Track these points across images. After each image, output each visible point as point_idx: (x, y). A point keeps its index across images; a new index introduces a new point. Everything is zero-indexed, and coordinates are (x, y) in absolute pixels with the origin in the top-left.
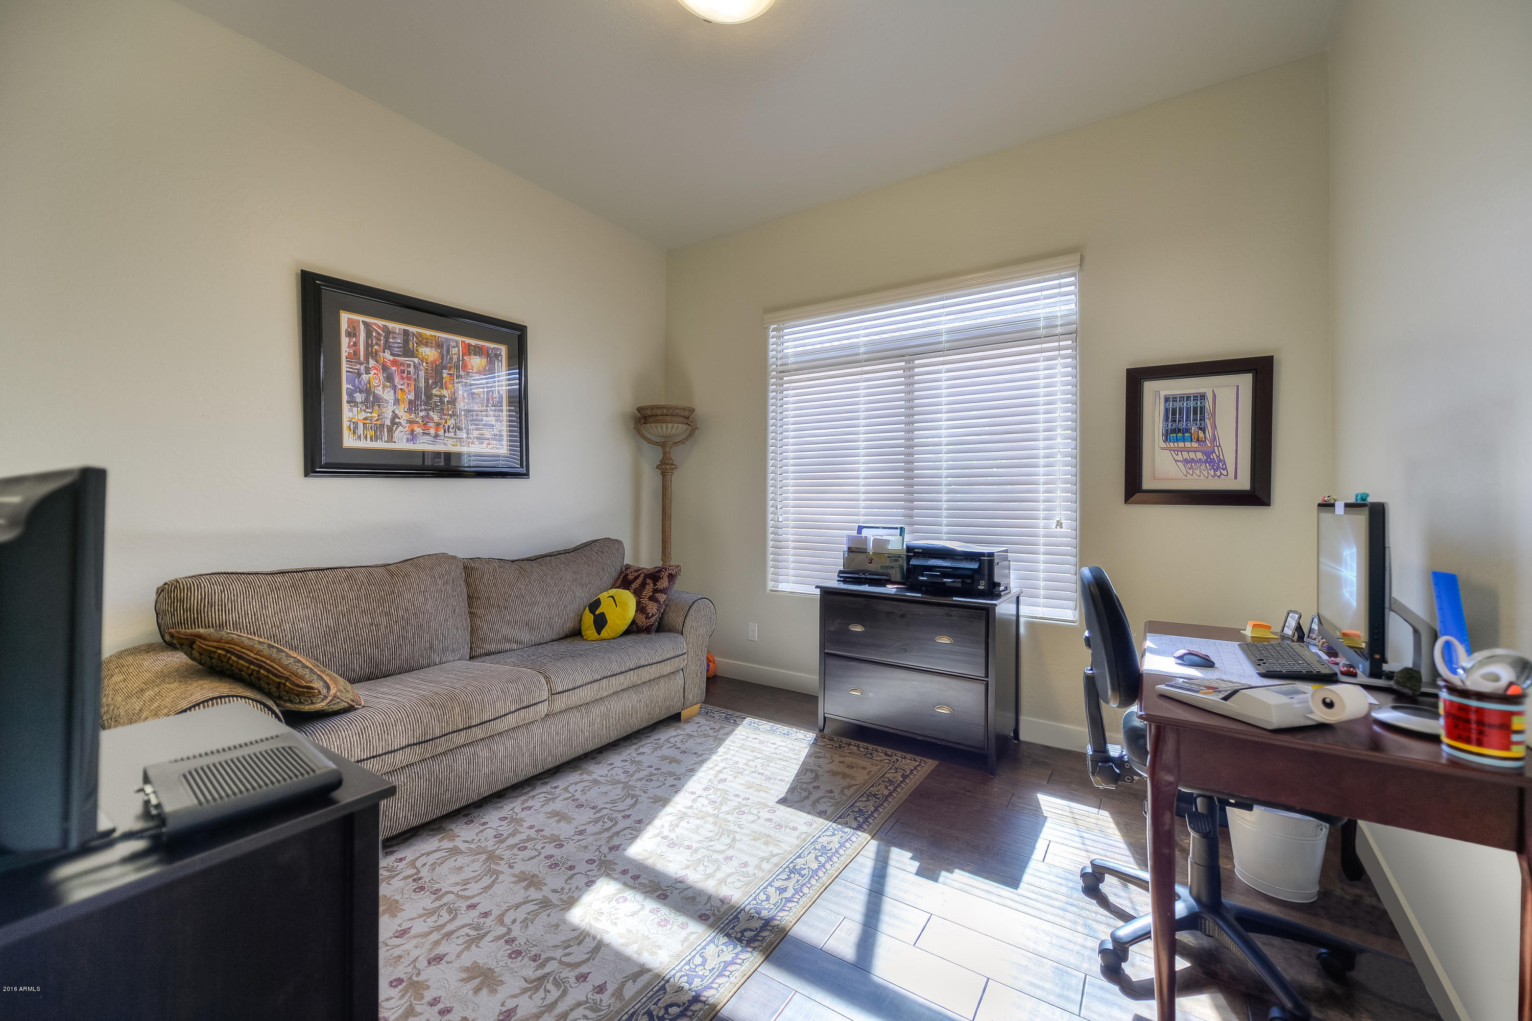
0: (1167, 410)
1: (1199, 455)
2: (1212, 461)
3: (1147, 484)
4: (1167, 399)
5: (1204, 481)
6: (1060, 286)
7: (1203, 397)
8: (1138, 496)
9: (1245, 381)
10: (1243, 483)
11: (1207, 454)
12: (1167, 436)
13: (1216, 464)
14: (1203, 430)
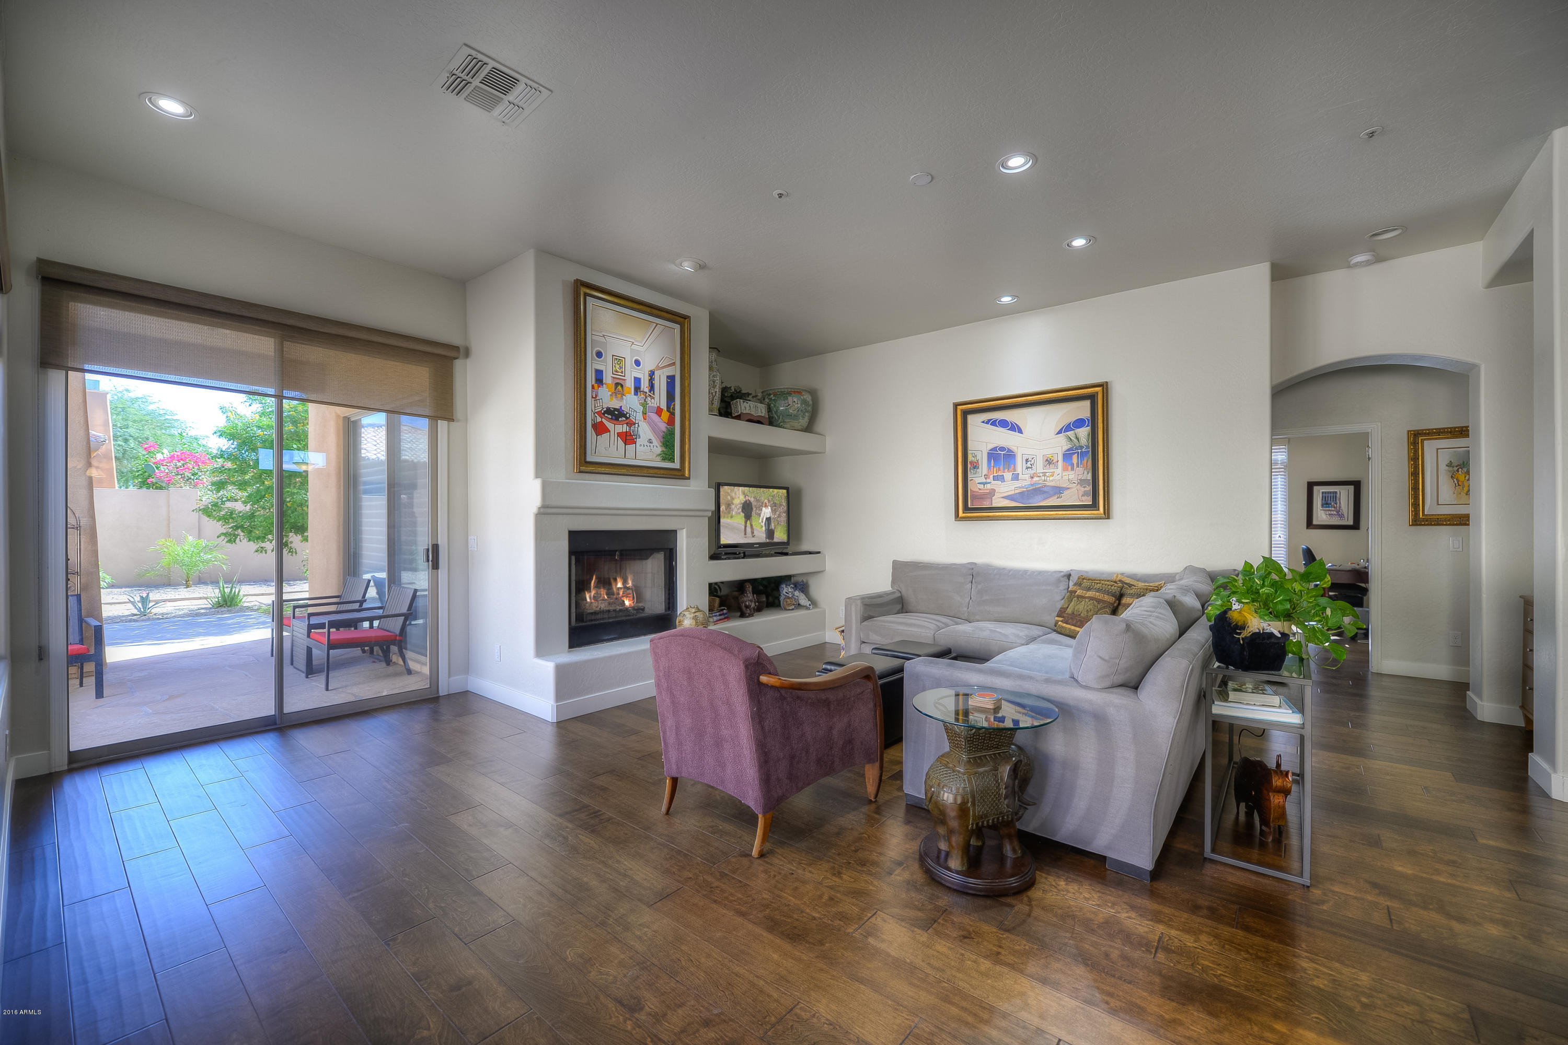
0: (1323, 497)
1: (1335, 513)
2: (1339, 515)
3: (1315, 522)
4: (1323, 493)
5: (1336, 521)
6: (1280, 449)
7: (1336, 492)
8: (1311, 527)
9: (1351, 488)
10: (1351, 522)
11: (1338, 512)
12: (1322, 506)
13: (1341, 516)
14: (1336, 504)
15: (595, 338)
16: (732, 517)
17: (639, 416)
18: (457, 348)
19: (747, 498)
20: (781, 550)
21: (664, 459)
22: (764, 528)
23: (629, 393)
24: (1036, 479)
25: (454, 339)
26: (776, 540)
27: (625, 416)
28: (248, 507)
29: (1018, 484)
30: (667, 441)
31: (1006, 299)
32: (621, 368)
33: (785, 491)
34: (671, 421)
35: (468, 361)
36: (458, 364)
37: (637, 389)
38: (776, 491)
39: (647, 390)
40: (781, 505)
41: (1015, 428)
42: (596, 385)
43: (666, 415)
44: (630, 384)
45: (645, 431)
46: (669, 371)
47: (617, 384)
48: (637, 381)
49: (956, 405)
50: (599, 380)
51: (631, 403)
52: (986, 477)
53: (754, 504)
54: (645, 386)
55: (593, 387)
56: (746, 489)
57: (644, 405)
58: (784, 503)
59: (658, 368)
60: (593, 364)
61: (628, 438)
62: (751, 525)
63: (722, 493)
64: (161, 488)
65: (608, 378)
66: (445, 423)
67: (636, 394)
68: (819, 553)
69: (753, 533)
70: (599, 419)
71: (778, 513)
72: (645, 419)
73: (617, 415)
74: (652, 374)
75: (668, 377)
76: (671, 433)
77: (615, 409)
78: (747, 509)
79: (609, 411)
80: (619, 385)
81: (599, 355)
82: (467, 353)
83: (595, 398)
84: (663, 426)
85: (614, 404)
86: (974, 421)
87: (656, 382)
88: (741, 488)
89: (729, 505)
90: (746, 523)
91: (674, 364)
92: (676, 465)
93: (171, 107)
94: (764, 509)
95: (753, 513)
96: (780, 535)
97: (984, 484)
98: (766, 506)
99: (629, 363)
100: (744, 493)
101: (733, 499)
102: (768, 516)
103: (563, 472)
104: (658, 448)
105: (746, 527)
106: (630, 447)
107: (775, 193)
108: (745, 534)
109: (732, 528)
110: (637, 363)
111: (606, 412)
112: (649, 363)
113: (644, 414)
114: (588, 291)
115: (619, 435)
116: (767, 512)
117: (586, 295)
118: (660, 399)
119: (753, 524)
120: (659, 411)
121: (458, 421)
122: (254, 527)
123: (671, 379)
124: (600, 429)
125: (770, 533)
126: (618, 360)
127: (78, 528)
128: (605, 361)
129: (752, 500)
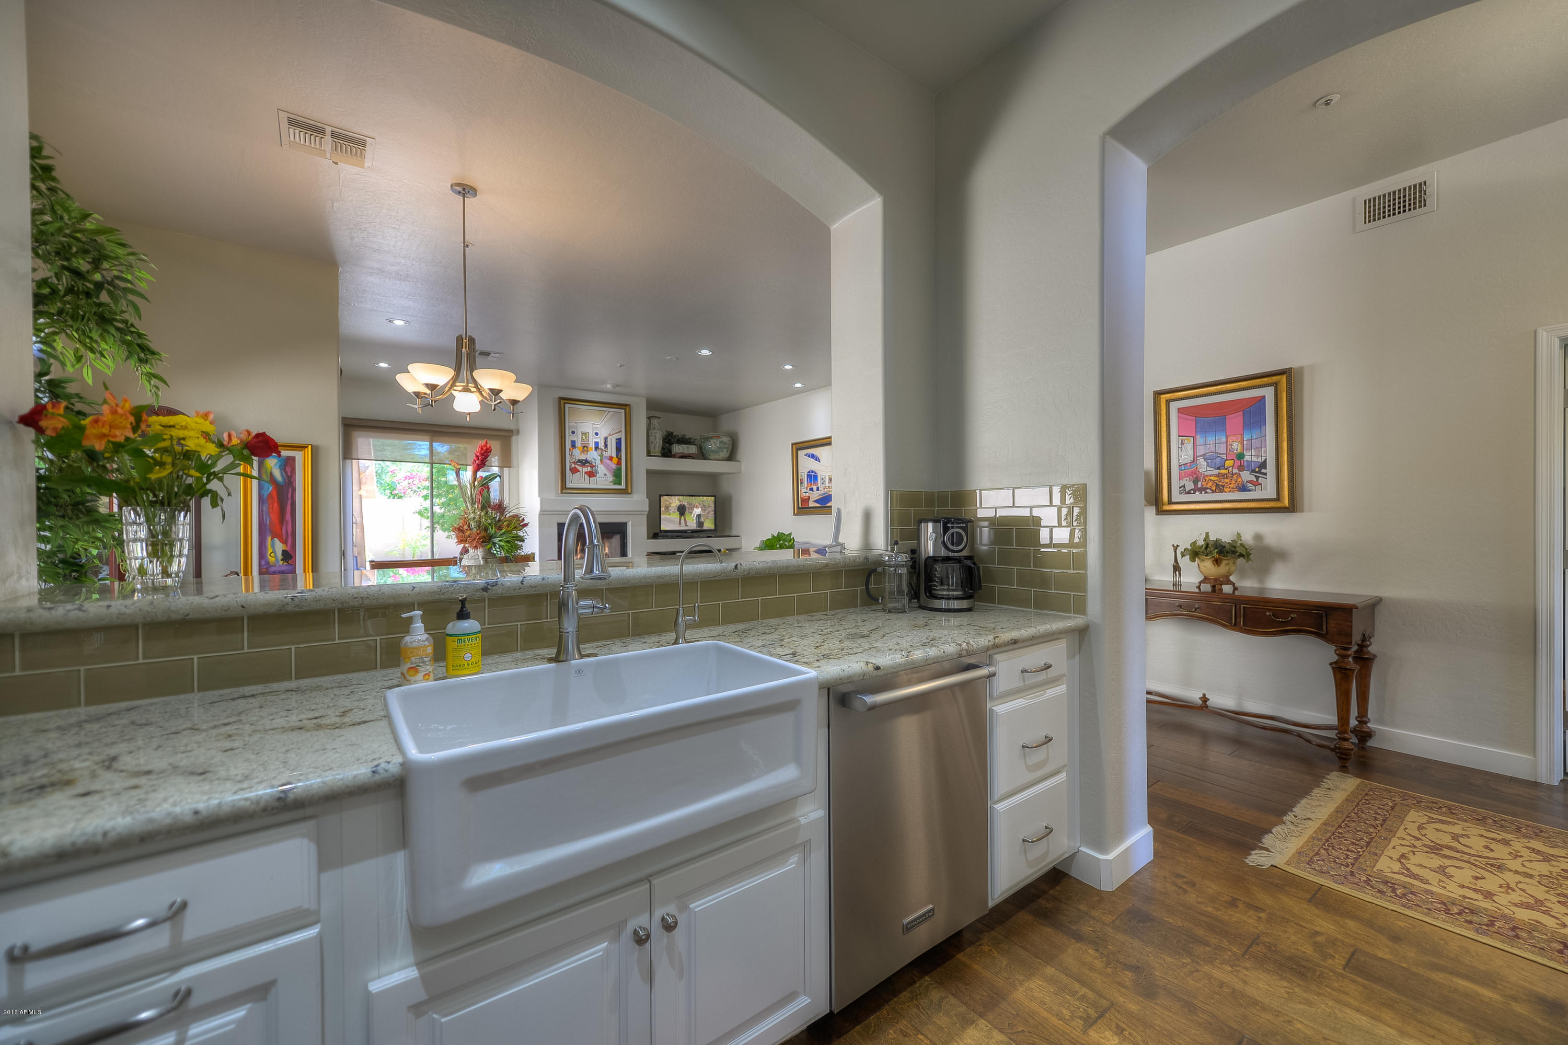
15: (570, 424)
16: (669, 514)
17: (598, 462)
18: (511, 431)
19: (682, 503)
20: (709, 534)
21: (615, 484)
22: (695, 521)
23: (592, 450)
24: (826, 490)
25: (512, 426)
26: (704, 528)
27: (589, 463)
28: (443, 510)
29: (819, 493)
30: (617, 475)
31: (798, 385)
32: (586, 438)
33: (713, 498)
34: (619, 463)
35: (519, 436)
36: (514, 439)
37: (597, 448)
38: (705, 498)
39: (603, 448)
40: (709, 507)
41: (818, 459)
42: (572, 449)
43: (615, 460)
44: (592, 445)
45: (601, 469)
46: (617, 436)
47: (584, 447)
48: (597, 444)
49: (793, 444)
50: (573, 445)
51: (593, 455)
52: (807, 488)
53: (687, 506)
54: (601, 445)
55: (570, 449)
56: (681, 498)
57: (601, 455)
58: (713, 505)
59: (610, 435)
60: (569, 438)
61: (591, 474)
62: (685, 519)
63: (662, 500)
64: (400, 497)
65: (579, 444)
66: (507, 469)
67: (596, 450)
68: (739, 536)
69: (686, 523)
70: (573, 466)
71: (707, 512)
72: (602, 463)
73: (584, 463)
74: (606, 439)
75: (617, 439)
76: (620, 469)
77: (583, 460)
78: (682, 510)
79: (579, 461)
80: (585, 448)
81: (573, 432)
82: (518, 432)
83: (571, 455)
84: (614, 466)
85: (583, 457)
86: (801, 453)
87: (609, 443)
88: (676, 497)
89: (667, 508)
90: (680, 517)
91: (620, 431)
92: (623, 486)
93: (383, 365)
94: (695, 509)
95: (687, 512)
96: (709, 525)
97: (806, 493)
98: (697, 507)
99: (591, 435)
100: (679, 500)
101: (670, 503)
102: (699, 513)
103: (553, 493)
104: (610, 478)
105: (680, 520)
106: (593, 479)
107: (619, 365)
108: (680, 524)
109: (670, 521)
110: (597, 434)
111: (577, 462)
112: (603, 433)
113: (601, 460)
114: (566, 401)
115: (586, 473)
116: (698, 511)
117: (565, 403)
118: (612, 451)
119: (687, 518)
120: (611, 458)
121: (514, 467)
122: (444, 523)
123: (619, 442)
124: (574, 471)
125: (700, 524)
126: (585, 434)
127: (356, 523)
128: (577, 435)
129: (686, 504)
